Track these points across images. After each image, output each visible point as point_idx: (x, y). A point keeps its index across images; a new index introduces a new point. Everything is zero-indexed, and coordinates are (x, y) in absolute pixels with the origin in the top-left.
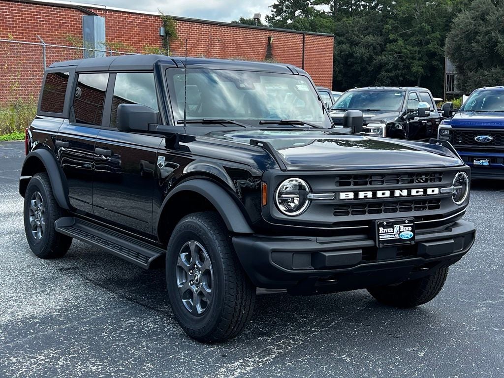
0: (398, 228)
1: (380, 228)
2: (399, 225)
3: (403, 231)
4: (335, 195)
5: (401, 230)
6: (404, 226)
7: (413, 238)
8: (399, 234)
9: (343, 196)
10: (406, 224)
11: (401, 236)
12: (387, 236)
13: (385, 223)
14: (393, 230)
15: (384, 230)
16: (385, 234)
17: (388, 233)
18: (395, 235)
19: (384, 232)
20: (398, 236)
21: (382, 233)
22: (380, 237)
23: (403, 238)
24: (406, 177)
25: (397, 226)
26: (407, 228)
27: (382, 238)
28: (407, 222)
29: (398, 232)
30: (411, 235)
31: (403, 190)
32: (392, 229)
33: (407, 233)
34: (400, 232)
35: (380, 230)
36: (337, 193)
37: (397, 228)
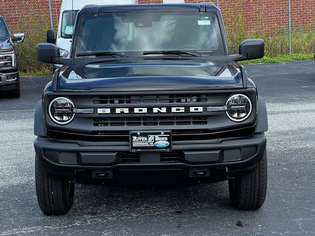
0: (153, 138)
1: (133, 137)
2: (154, 136)
3: (159, 141)
4: (94, 110)
5: (156, 140)
6: (159, 137)
7: (169, 147)
8: (154, 143)
9: (100, 111)
10: (161, 134)
11: (156, 144)
12: (141, 144)
13: (139, 134)
14: (148, 139)
15: (138, 138)
16: (138, 142)
17: (141, 141)
18: (149, 143)
19: (138, 140)
20: (152, 144)
21: (135, 141)
22: (133, 144)
23: (158, 146)
24: (168, 97)
25: (152, 136)
26: (163, 138)
27: (135, 145)
28: (162, 133)
29: (152, 140)
30: (167, 144)
31: (162, 108)
32: (146, 139)
33: (162, 142)
34: (155, 141)
35: (134, 139)
36: (96, 108)
37: (151, 137)
